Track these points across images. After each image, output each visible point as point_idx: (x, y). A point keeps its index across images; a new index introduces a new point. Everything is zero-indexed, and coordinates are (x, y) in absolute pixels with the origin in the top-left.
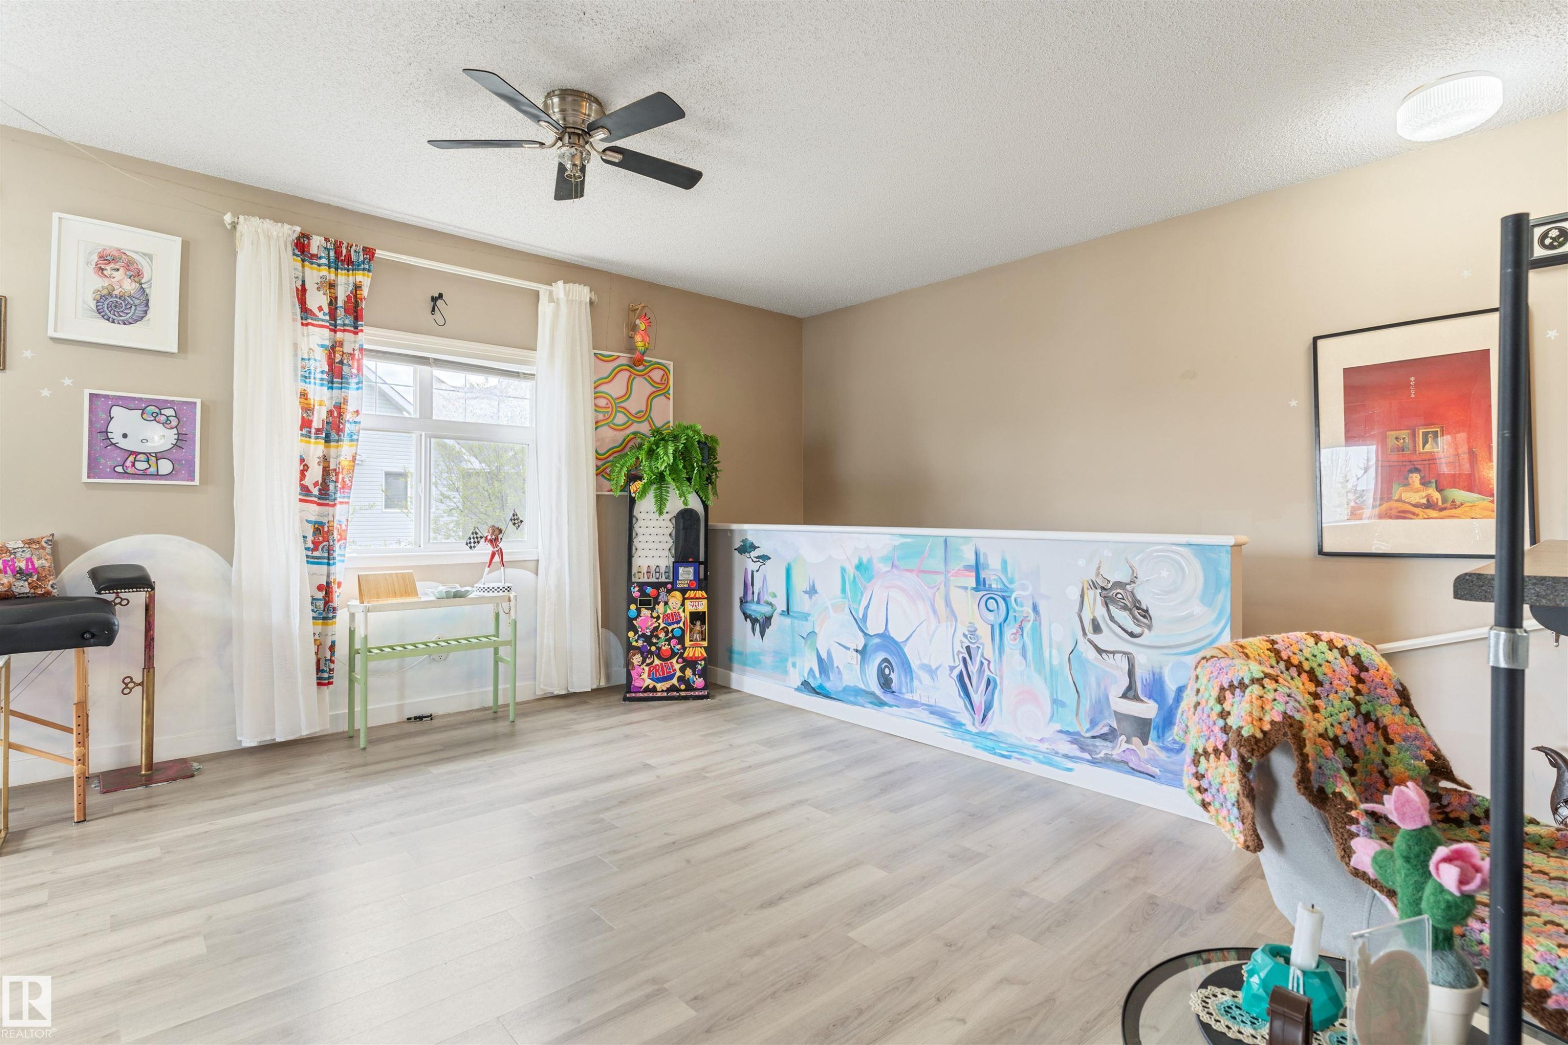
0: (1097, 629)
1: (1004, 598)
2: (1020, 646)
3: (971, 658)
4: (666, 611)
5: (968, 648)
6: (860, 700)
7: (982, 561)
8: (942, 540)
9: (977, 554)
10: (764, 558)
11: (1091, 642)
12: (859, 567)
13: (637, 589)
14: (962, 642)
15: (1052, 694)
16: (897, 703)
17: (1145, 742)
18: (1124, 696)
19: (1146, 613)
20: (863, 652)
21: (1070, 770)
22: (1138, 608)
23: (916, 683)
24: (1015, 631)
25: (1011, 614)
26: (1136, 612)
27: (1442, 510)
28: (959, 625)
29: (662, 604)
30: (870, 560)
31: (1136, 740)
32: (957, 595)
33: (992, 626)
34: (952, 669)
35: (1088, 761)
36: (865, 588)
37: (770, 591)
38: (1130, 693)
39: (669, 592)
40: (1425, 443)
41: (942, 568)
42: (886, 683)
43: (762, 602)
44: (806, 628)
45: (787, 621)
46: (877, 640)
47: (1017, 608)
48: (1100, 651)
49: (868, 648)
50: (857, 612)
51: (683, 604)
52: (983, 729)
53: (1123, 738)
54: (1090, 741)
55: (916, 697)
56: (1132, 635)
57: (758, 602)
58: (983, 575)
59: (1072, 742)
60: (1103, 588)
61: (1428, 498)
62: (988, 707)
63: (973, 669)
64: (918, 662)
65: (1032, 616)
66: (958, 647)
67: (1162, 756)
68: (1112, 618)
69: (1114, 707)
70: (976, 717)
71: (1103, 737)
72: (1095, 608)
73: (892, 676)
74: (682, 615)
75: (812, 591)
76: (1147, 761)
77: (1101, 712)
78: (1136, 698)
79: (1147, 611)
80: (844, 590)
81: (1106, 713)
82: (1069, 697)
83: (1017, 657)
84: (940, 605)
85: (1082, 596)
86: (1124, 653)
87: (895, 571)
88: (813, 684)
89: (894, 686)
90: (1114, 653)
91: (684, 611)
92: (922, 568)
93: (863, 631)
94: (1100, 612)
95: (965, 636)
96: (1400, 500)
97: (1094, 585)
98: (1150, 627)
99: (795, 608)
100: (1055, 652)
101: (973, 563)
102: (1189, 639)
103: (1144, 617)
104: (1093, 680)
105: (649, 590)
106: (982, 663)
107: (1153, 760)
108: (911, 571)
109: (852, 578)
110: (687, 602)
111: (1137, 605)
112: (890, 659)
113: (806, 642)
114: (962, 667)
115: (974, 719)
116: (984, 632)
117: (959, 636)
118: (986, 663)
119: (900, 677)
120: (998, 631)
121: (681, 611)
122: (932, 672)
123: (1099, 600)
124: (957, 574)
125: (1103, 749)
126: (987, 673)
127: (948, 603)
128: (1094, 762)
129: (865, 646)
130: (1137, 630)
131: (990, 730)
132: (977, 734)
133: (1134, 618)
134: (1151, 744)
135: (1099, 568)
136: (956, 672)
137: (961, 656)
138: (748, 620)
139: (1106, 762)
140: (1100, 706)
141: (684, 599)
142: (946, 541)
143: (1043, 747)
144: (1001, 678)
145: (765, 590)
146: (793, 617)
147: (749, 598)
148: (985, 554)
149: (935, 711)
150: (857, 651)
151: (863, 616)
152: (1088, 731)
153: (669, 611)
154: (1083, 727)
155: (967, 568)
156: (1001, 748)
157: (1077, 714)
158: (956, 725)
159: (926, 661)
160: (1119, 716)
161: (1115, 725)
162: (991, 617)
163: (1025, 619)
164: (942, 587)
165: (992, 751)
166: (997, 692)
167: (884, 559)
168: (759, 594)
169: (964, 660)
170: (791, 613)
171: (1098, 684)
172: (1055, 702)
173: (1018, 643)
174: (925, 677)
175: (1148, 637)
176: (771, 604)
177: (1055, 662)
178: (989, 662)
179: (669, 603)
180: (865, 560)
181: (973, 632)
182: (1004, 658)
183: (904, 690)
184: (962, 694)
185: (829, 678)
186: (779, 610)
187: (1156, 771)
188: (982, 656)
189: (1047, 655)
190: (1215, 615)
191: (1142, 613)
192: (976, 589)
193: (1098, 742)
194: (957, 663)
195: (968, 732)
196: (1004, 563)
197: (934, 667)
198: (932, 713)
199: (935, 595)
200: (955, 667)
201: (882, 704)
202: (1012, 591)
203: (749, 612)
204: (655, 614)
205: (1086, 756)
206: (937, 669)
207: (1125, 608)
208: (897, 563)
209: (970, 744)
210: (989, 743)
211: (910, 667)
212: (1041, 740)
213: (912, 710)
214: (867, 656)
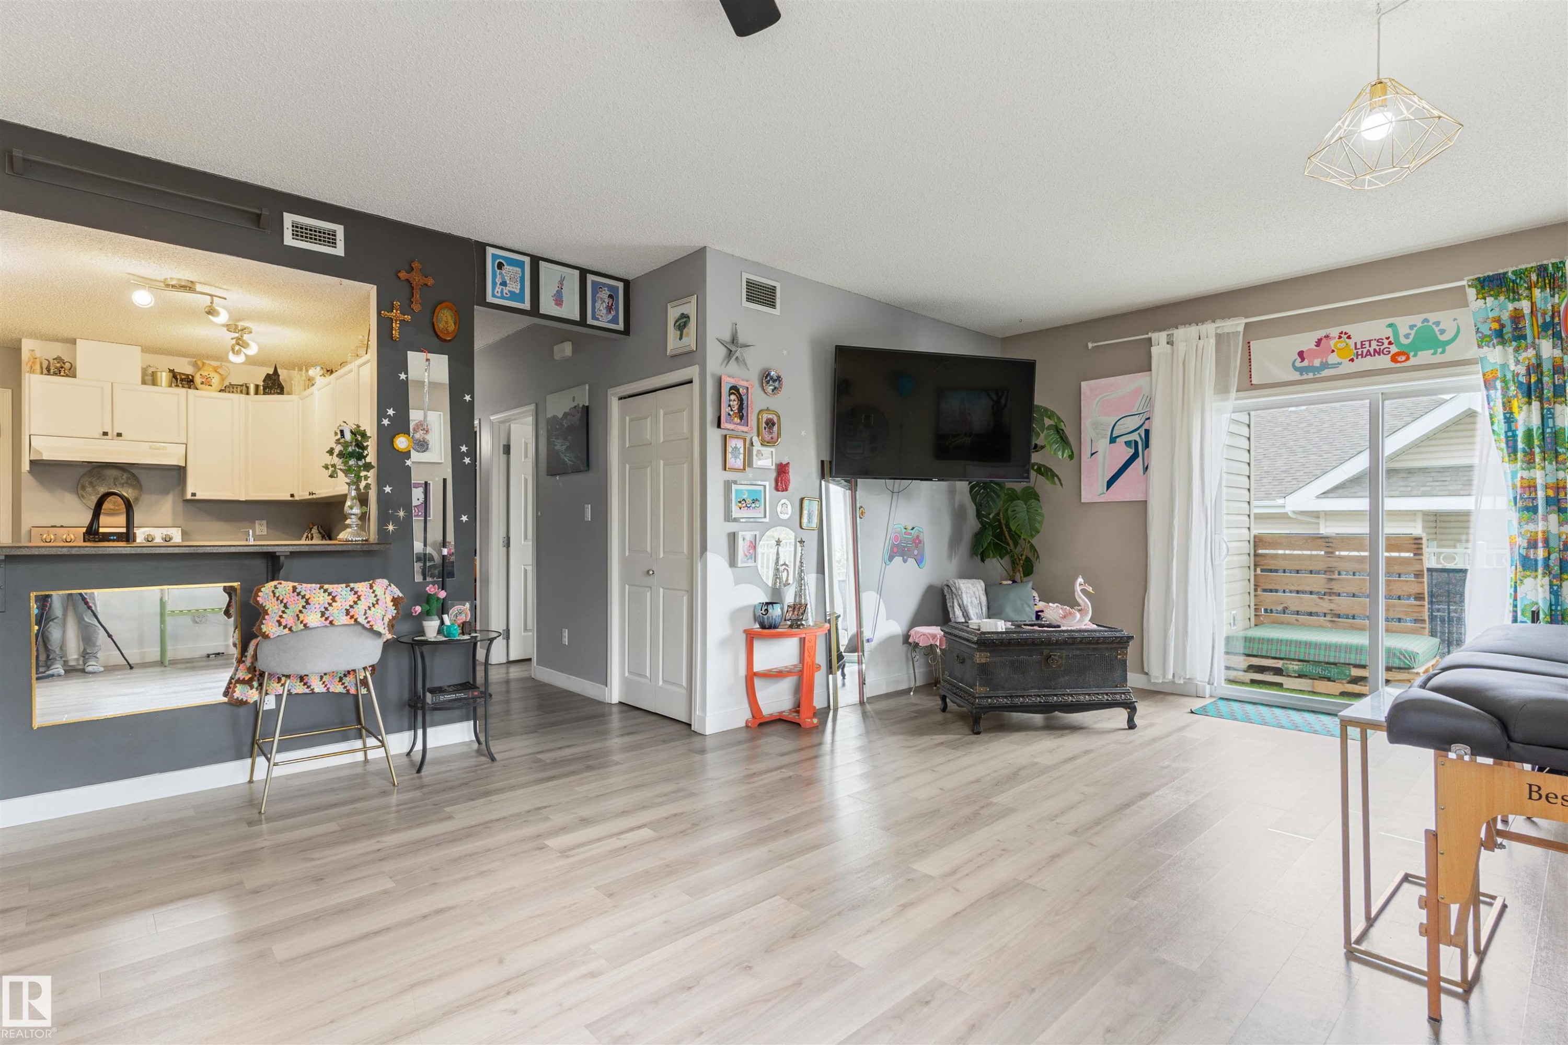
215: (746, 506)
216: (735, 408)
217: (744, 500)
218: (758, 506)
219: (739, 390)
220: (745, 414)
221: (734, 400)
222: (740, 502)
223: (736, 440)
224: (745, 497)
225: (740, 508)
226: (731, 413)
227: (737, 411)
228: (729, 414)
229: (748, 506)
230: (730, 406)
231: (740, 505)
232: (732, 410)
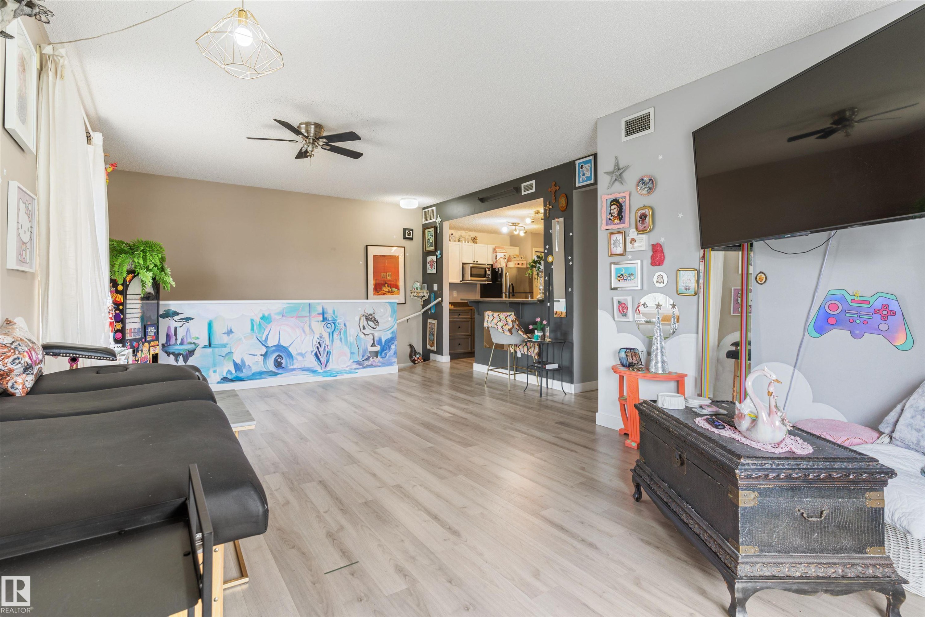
0: (364, 328)
1: (334, 323)
2: (340, 338)
3: (320, 346)
4: (142, 356)
5: (319, 343)
6: (263, 376)
7: (325, 311)
8: (308, 304)
9: (323, 309)
10: (188, 319)
11: (362, 332)
12: (263, 318)
13: (129, 344)
14: (316, 341)
15: (350, 351)
16: (285, 372)
17: (377, 358)
18: (372, 346)
19: (377, 322)
20: (265, 356)
21: (357, 372)
22: (375, 321)
23: (295, 361)
24: (337, 333)
25: (336, 327)
26: (375, 322)
27: (391, 293)
28: (315, 335)
29: (140, 352)
30: (269, 315)
31: (375, 358)
32: (314, 325)
33: (329, 333)
34: (312, 352)
35: (362, 368)
36: (266, 327)
37: (193, 336)
38: (373, 345)
39: (143, 344)
40: (388, 276)
41: (308, 315)
42: (278, 365)
43: (185, 343)
44: (226, 350)
45: (210, 350)
46: (274, 348)
47: (338, 326)
48: (365, 334)
49: (268, 353)
50: (261, 338)
51: (149, 350)
52: (325, 370)
53: (372, 358)
54: (362, 362)
55: (295, 367)
56: (374, 328)
57: (182, 343)
58: (325, 316)
59: (357, 364)
60: (366, 316)
61: (389, 290)
62: (328, 361)
63: (321, 350)
64: (296, 353)
65: (344, 327)
66: (315, 343)
67: (381, 360)
68: (368, 325)
69: (369, 350)
70: (322, 366)
71: (366, 360)
72: (364, 322)
73: (282, 361)
74: (149, 357)
75: (230, 332)
76: (378, 362)
77: (365, 353)
78: (375, 346)
79: (377, 321)
80: (252, 329)
81: (367, 352)
82: (355, 350)
83: (339, 341)
84: (307, 329)
85: (360, 319)
86: (372, 334)
87: (284, 318)
88: (229, 377)
89: (283, 365)
90: (369, 334)
91: (149, 355)
92: (299, 315)
93: (265, 346)
94: (365, 323)
95: (318, 338)
96: (384, 291)
97: (363, 315)
98: (378, 325)
99: (215, 342)
100: (351, 338)
101: (321, 312)
102: (389, 327)
103: (377, 323)
104: (363, 343)
105: (135, 344)
106: (325, 347)
107: (379, 362)
108: (292, 317)
109: (258, 323)
110: (151, 348)
111: (375, 320)
112: (281, 354)
113: (224, 360)
114: (317, 350)
115: (322, 367)
116: (326, 336)
117: (315, 339)
118: (326, 346)
119: (286, 360)
120: (331, 335)
121: (148, 354)
122: (302, 355)
123: (365, 319)
124: (314, 317)
125: (366, 363)
126: (327, 350)
127: (310, 327)
128: (363, 368)
129: (266, 352)
130: (375, 327)
131: (328, 370)
132: (323, 372)
133: (374, 323)
134: (379, 357)
135: (365, 310)
136: (314, 352)
137: (316, 346)
138: (171, 356)
139: (368, 366)
140: (365, 350)
141: (150, 347)
142: (310, 305)
143: (348, 369)
144: (333, 350)
145: (188, 336)
146: (213, 347)
147: (173, 341)
148: (326, 309)
149: (303, 370)
150: (261, 355)
151: (265, 339)
152: (361, 359)
153: (143, 356)
154: (360, 359)
155: (319, 314)
156: (334, 374)
157: (358, 355)
158: (314, 372)
159: (300, 351)
160: (370, 352)
161: (369, 355)
162: (329, 330)
163: (341, 329)
164: (308, 322)
165: (330, 376)
166: (331, 355)
167: (278, 314)
168: (182, 340)
169: (318, 348)
170: (212, 346)
171: (365, 345)
172: (352, 353)
173: (339, 337)
174: (300, 358)
175: (378, 328)
176: (194, 343)
177: (351, 341)
178: (328, 346)
179: (143, 351)
180: (266, 315)
181: (321, 337)
182: (334, 343)
183: (289, 365)
184: (317, 360)
185: (242, 372)
186: (202, 345)
187: (380, 364)
188: (325, 344)
189: (349, 339)
190: (393, 320)
191: (376, 322)
192: (323, 321)
193: (365, 362)
194: (314, 349)
195: (320, 373)
196: (334, 311)
197: (304, 353)
198: (303, 371)
199: (304, 325)
200: (313, 351)
201: (276, 374)
202: (337, 320)
203: (171, 351)
204: (137, 359)
205: (361, 367)
206: (305, 353)
207: (372, 321)
208: (285, 314)
209: (321, 376)
210: (329, 374)
211: (291, 355)
212: (347, 367)
213: (293, 372)
214: (268, 356)
215: (624, 279)
216: (615, 214)
217: (622, 275)
218: (633, 278)
219: (619, 200)
220: (624, 216)
221: (615, 209)
222: (619, 276)
223: (616, 235)
224: (622, 273)
225: (619, 281)
226: (612, 218)
227: (617, 215)
228: (610, 219)
229: (625, 279)
230: (610, 213)
231: (619, 278)
232: (612, 216)
